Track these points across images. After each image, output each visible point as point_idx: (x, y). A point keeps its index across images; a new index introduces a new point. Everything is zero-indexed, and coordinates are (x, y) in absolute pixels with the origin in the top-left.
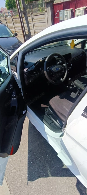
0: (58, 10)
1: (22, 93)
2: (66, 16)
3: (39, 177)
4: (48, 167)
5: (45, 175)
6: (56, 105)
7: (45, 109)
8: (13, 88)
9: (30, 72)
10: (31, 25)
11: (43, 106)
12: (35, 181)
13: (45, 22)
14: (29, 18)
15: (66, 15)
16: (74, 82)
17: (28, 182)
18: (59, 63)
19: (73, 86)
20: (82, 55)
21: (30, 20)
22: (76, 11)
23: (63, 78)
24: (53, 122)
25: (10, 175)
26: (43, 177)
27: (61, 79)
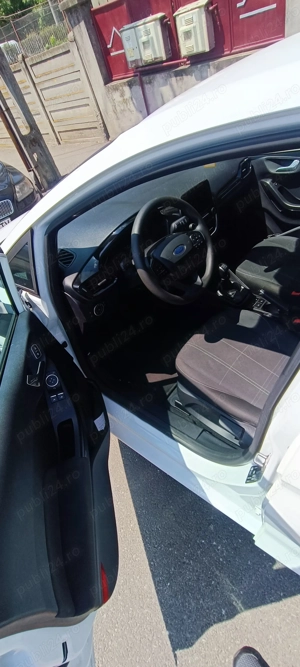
0: (114, 29)
1: (75, 361)
2: (148, 42)
3: (208, 625)
4: (229, 582)
5: (224, 612)
6: (202, 371)
7: (166, 387)
8: (44, 360)
9: (85, 284)
10: (30, 99)
11: (153, 378)
12: (197, 644)
13: (79, 80)
14: (18, 77)
15: (144, 39)
16: (238, 270)
17: (175, 656)
18: (178, 225)
19: (236, 287)
20: (243, 174)
21: (22, 82)
22: (178, 19)
23: (202, 274)
24: (206, 429)
25: (110, 651)
26: (220, 620)
27: (199, 279)
